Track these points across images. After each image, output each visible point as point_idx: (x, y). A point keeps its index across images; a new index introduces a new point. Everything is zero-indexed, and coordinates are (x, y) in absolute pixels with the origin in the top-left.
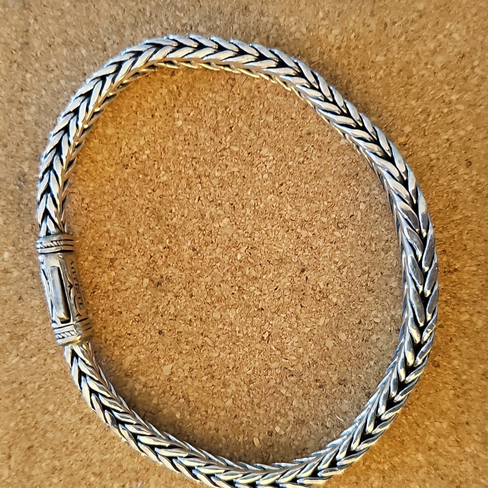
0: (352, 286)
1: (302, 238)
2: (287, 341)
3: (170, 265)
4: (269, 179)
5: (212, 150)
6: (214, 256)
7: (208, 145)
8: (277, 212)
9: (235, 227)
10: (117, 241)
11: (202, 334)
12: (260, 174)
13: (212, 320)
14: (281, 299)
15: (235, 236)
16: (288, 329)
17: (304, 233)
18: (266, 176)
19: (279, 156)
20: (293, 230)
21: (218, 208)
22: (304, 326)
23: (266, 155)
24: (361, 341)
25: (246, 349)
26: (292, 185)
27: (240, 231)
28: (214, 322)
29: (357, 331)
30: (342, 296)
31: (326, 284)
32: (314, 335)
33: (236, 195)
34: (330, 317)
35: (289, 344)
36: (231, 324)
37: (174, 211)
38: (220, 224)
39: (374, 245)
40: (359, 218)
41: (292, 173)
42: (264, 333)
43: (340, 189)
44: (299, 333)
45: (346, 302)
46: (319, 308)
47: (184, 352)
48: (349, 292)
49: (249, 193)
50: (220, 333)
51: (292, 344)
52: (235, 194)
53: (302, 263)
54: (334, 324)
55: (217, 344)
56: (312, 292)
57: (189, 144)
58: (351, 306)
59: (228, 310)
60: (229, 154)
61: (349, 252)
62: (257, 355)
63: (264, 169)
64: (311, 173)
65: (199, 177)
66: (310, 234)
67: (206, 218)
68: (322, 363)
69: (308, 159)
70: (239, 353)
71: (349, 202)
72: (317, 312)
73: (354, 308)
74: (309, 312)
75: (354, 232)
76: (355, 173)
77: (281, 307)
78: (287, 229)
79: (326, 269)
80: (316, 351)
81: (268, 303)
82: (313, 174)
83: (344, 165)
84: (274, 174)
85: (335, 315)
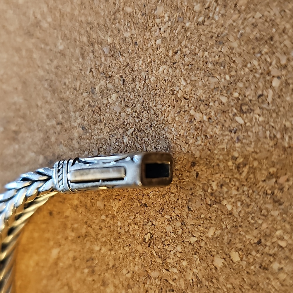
0: (253, 192)
1: (195, 123)
2: (170, 248)
3: (61, 143)
4: (163, 45)
5: (106, 13)
6: (102, 136)
7: (102, 7)
8: (168, 88)
9: (123, 104)
10: (21, 113)
11: (86, 222)
12: (153, 40)
13: (95, 209)
14: (167, 197)
15: (123, 115)
16: (172, 234)
17: (198, 116)
18: (159, 42)
19: (175, 16)
20: (185, 111)
21: (108, 82)
22: (190, 235)
23: (162, 15)
24: (258, 267)
25: (127, 249)
26: (189, 52)
27: (129, 110)
28: (98, 211)
29: (254, 253)
30: (239, 204)
31: (219, 185)
32: (201, 247)
33: (127, 66)
34: (222, 229)
35: (172, 253)
36: (114, 217)
37: (67, 83)
38: (109, 99)
39: (287, 138)
40: (270, 99)
41: (189, 37)
42: (146, 234)
43: (247, 57)
44: (183, 241)
45: (243, 212)
46: (209, 215)
47: (70, 238)
48: (248, 200)
49: (140, 63)
50: (102, 225)
51: (175, 254)
52: (125, 64)
53: (193, 155)
54: (226, 238)
55: (99, 236)
56: (202, 193)
57: (85, 7)
58: (250, 219)
59: (111, 201)
60: (122, 17)
61: (252, 146)
62: (137, 258)
63: (157, 33)
64: (212, 37)
65: (92, 44)
66: (205, 118)
67: (96, 92)
68: (207, 284)
69: (209, 18)
70: (120, 251)
71: (258, 76)
72: (207, 219)
73: (252, 221)
74: (198, 218)
75: (261, 119)
76: (269, 36)
77: (165, 207)
78: (178, 110)
79: (222, 165)
80: (201, 267)
81: (152, 199)
82: (214, 38)
83: (254, 25)
84: (168, 39)
85: (229, 227)
